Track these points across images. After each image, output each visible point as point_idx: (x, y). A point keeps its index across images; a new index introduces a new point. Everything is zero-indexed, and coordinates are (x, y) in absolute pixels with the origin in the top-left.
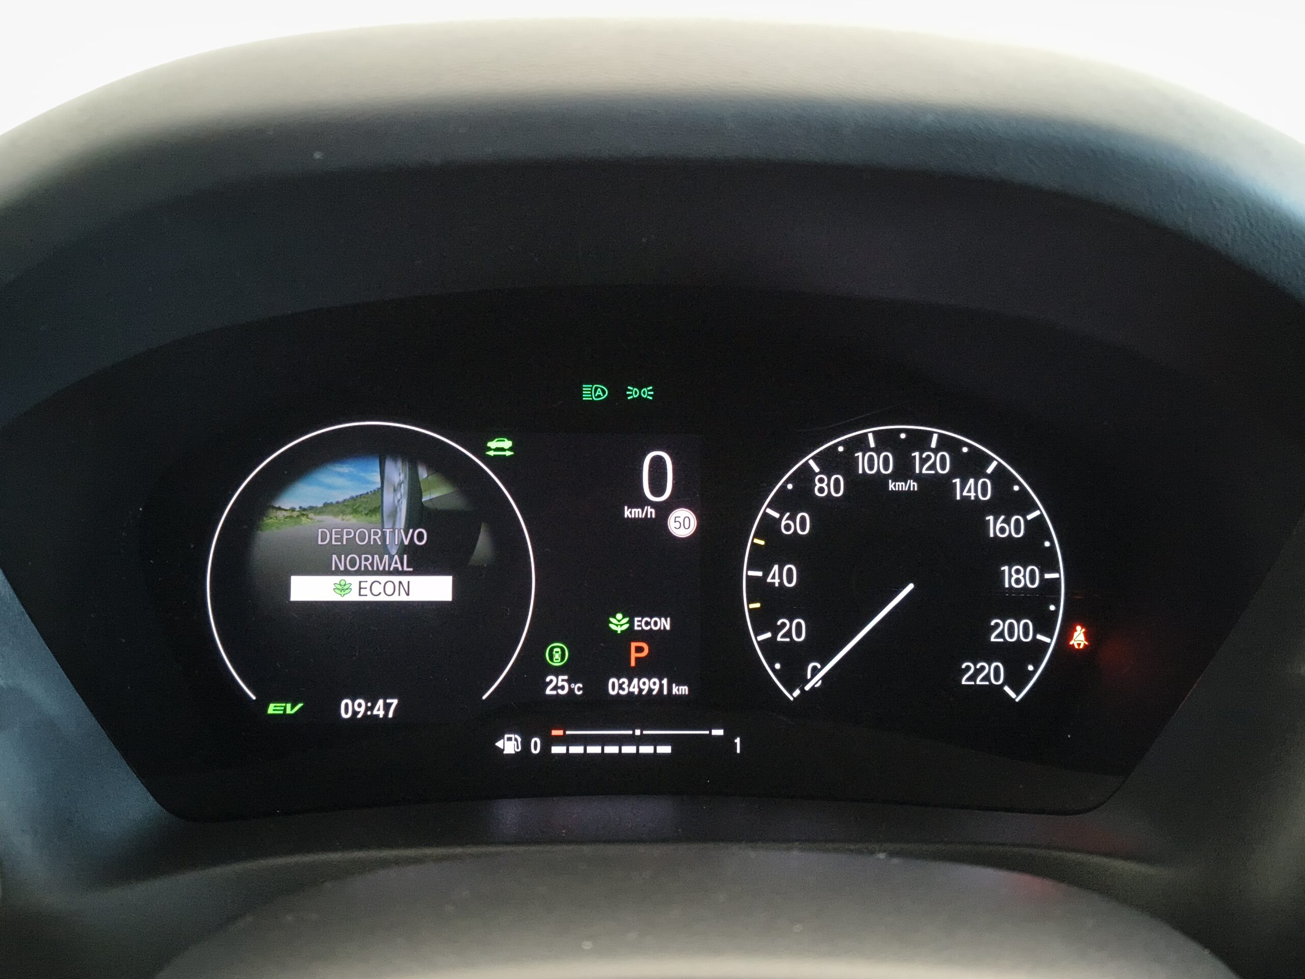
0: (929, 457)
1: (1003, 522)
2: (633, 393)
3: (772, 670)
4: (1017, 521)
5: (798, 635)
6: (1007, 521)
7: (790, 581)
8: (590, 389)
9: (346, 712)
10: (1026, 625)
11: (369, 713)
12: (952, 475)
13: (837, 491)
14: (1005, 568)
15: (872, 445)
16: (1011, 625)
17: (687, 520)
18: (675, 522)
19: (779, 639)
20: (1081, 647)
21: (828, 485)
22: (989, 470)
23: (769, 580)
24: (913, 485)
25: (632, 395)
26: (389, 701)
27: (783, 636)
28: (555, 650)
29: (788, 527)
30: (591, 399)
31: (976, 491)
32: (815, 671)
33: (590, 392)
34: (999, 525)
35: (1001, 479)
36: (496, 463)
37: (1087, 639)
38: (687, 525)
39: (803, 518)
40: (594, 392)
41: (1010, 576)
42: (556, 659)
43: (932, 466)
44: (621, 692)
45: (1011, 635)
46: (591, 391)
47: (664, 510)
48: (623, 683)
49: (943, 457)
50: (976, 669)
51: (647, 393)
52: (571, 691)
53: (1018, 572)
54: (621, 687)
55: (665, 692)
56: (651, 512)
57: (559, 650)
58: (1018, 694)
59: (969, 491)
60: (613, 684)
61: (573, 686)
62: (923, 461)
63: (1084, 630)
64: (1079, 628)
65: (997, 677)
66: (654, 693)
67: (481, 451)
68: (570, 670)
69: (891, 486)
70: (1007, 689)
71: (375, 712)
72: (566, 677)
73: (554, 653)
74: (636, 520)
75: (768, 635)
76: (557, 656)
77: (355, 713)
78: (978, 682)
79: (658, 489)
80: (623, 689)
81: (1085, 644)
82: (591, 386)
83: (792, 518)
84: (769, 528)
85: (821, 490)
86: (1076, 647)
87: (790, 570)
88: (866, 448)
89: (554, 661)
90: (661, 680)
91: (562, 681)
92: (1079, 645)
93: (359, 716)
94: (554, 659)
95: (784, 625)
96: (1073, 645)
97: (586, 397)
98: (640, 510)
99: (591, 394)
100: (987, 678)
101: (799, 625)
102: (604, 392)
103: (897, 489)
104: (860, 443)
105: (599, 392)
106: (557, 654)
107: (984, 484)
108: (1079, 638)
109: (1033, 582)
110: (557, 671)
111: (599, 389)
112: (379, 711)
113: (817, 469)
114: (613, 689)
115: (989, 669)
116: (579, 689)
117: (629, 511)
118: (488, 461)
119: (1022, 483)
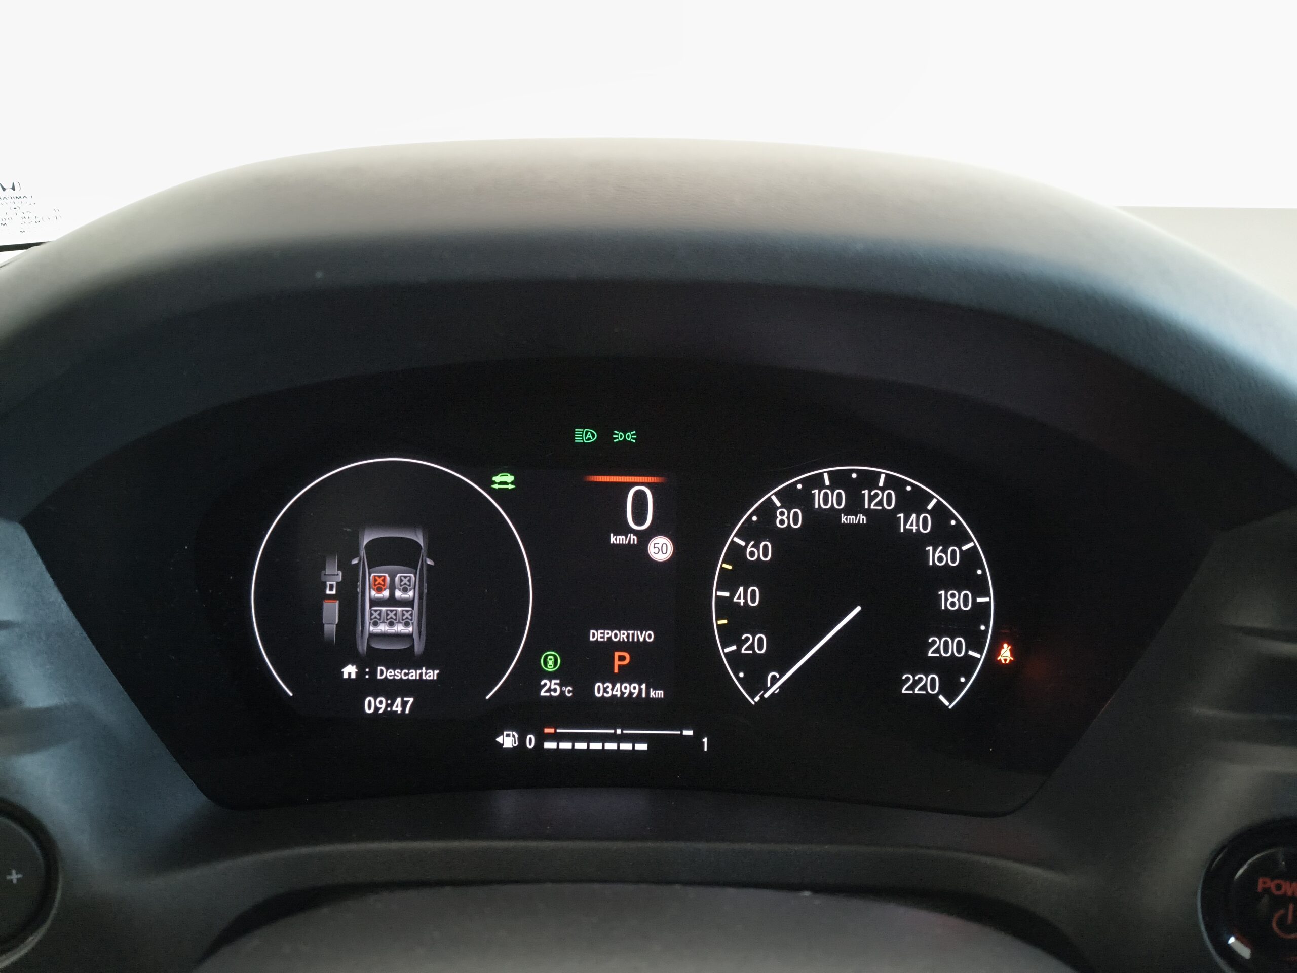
0: (876, 495)
1: (941, 552)
2: (619, 436)
3: (736, 678)
4: (954, 552)
5: (760, 648)
6: (944, 551)
7: (753, 601)
8: (581, 433)
9: (370, 708)
10: (959, 643)
11: (389, 709)
12: (898, 509)
13: (796, 523)
14: (943, 593)
15: (827, 483)
16: (946, 643)
17: (665, 546)
18: (654, 548)
19: (743, 651)
20: (1007, 662)
21: (788, 518)
22: (930, 507)
23: (735, 600)
24: (862, 519)
25: (618, 438)
26: (406, 699)
27: (747, 649)
28: (550, 657)
29: (752, 554)
30: (582, 441)
31: (918, 525)
32: (774, 680)
33: (581, 436)
34: (937, 555)
35: (940, 513)
36: (500, 495)
37: (1012, 656)
38: (664, 551)
39: (766, 547)
40: (584, 436)
41: (946, 599)
42: (550, 666)
43: (880, 503)
44: (606, 695)
45: (946, 651)
46: (582, 434)
47: (645, 537)
48: (608, 687)
49: (889, 495)
50: (914, 680)
51: (631, 437)
52: (562, 693)
53: (953, 596)
54: (605, 690)
55: (644, 695)
56: (633, 539)
57: (552, 657)
58: (951, 703)
59: (912, 525)
60: (599, 687)
61: (564, 689)
62: (871, 498)
63: (1010, 647)
64: (1005, 646)
65: (933, 687)
66: (634, 696)
67: (487, 484)
68: (561, 675)
69: (843, 520)
70: (941, 698)
71: (394, 709)
72: (558, 681)
73: (548, 660)
74: (620, 546)
75: (734, 648)
76: (551, 663)
77: (377, 709)
78: (916, 692)
79: (639, 519)
80: (608, 693)
81: (1010, 660)
82: (582, 430)
83: (756, 546)
84: (736, 554)
85: (782, 522)
86: (1003, 662)
87: (753, 592)
88: (821, 486)
89: (548, 667)
90: (640, 685)
91: (554, 684)
92: (1005, 660)
93: (381, 712)
94: (548, 665)
95: (747, 639)
96: (1000, 660)
97: (578, 440)
98: (624, 537)
99: (582, 437)
100: (924, 688)
101: (760, 639)
102: (593, 435)
103: (848, 522)
104: (817, 482)
105: (589, 436)
106: (551, 661)
107: (925, 519)
108: (1006, 654)
109: (966, 605)
110: (551, 676)
111: (589, 433)
112: (397, 708)
113: (778, 504)
114: (599, 692)
115: (926, 680)
116: (569, 692)
117: (613, 539)
118: (492, 492)
119: (958, 518)
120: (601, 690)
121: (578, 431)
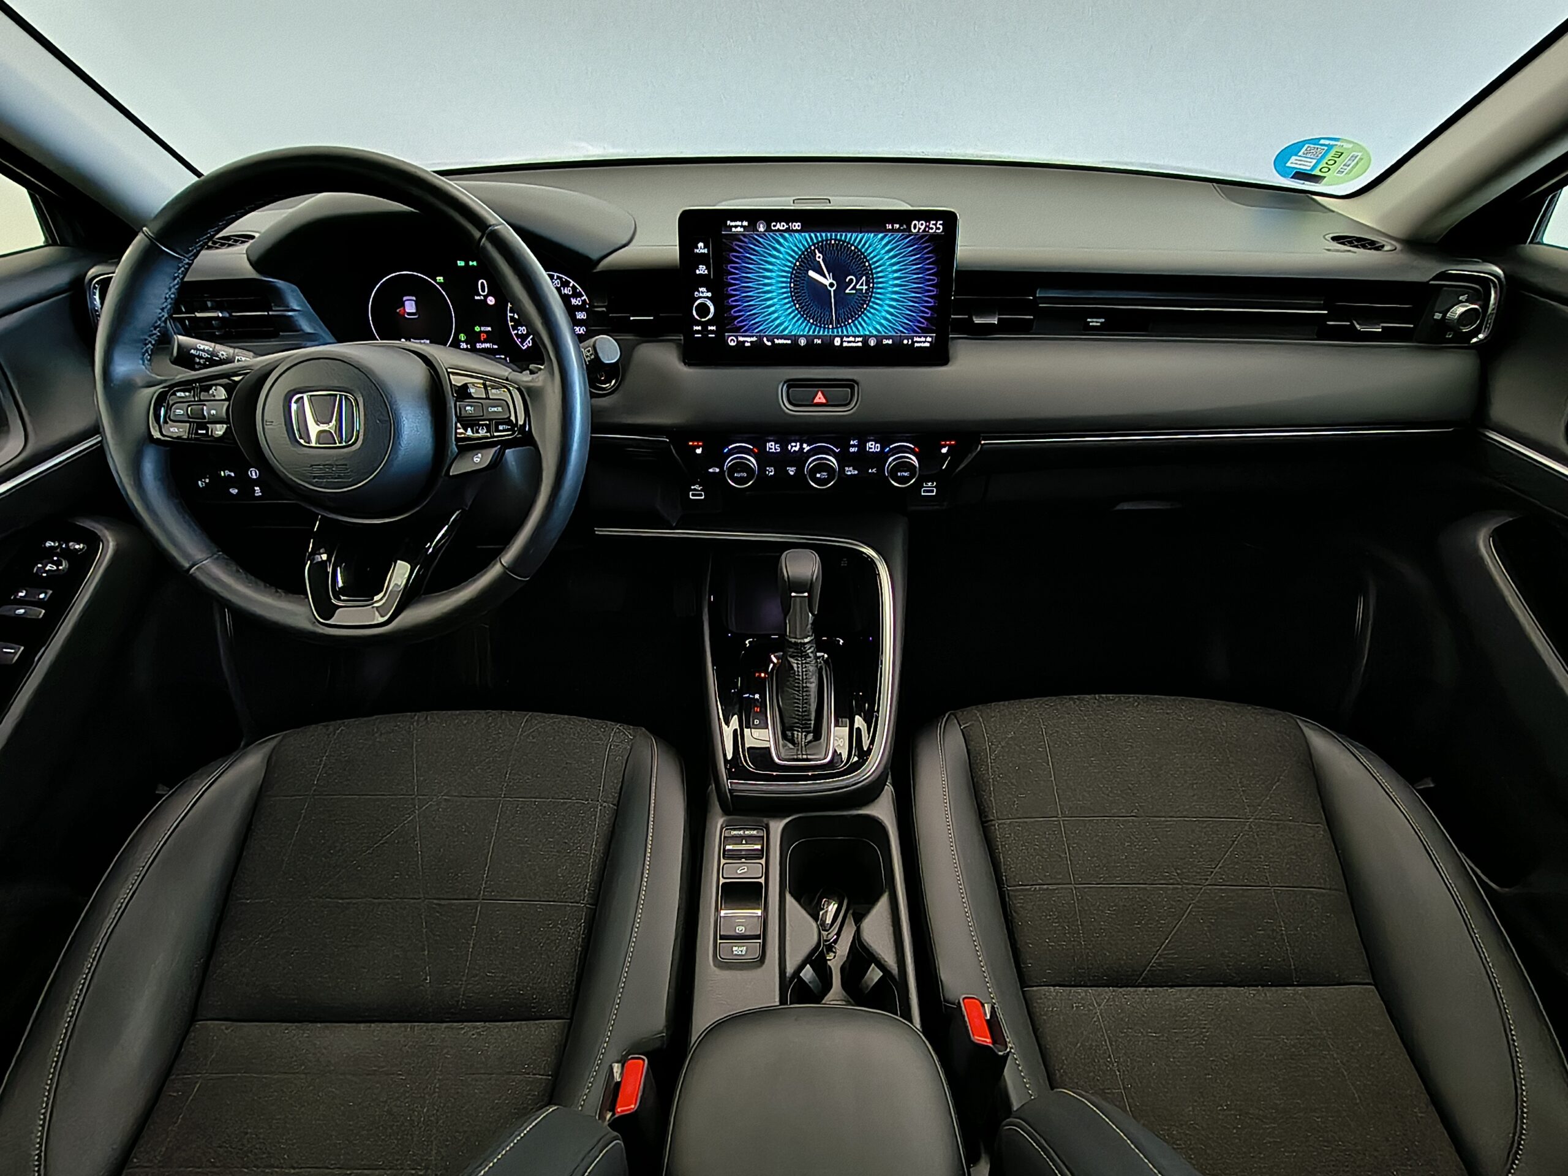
0: (553, 282)
2: (471, 263)
3: (518, 341)
4: (579, 300)
5: (525, 331)
10: (583, 328)
12: (561, 286)
16: (579, 328)
17: (492, 299)
18: (489, 300)
19: (520, 332)
22: (570, 285)
23: (516, 316)
28: (462, 336)
30: (461, 265)
31: (567, 291)
34: (574, 301)
35: (574, 288)
36: (439, 284)
38: (492, 301)
40: (461, 263)
41: (579, 315)
43: (555, 284)
45: (580, 331)
47: (486, 297)
51: (475, 263)
52: (467, 347)
55: (492, 347)
56: (482, 298)
66: (489, 347)
67: (435, 280)
68: (466, 342)
74: (478, 300)
75: (516, 332)
79: (483, 291)
89: (462, 339)
90: (490, 344)
91: (464, 344)
95: (520, 329)
97: (459, 265)
98: (479, 297)
101: (524, 329)
102: (463, 263)
107: (569, 289)
109: (584, 316)
110: (463, 342)
117: (476, 298)
118: (438, 283)
119: (579, 289)
120: (478, 346)
121: (458, 262)
